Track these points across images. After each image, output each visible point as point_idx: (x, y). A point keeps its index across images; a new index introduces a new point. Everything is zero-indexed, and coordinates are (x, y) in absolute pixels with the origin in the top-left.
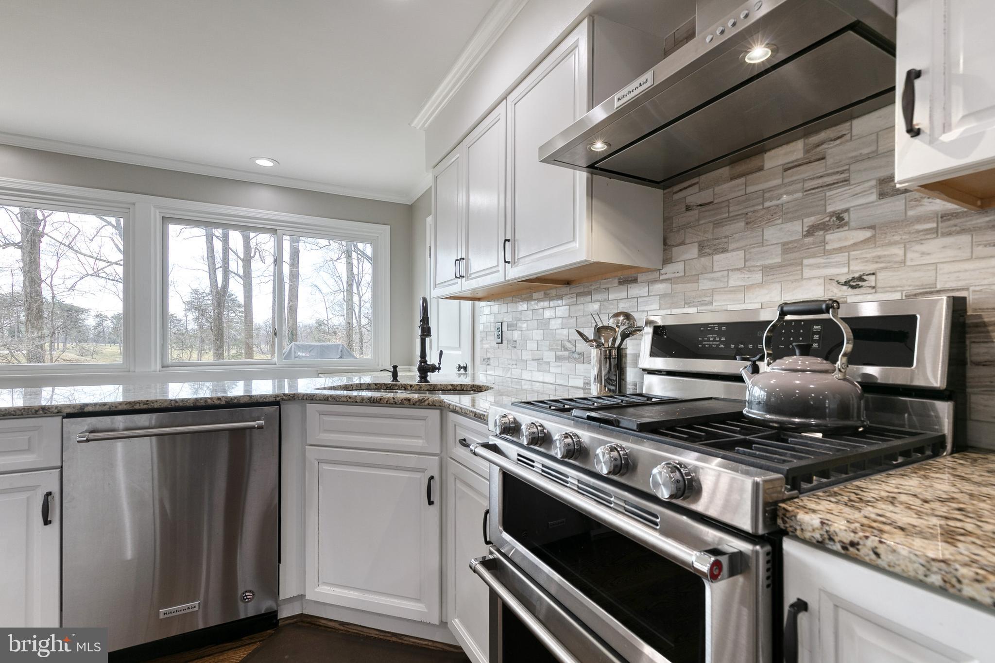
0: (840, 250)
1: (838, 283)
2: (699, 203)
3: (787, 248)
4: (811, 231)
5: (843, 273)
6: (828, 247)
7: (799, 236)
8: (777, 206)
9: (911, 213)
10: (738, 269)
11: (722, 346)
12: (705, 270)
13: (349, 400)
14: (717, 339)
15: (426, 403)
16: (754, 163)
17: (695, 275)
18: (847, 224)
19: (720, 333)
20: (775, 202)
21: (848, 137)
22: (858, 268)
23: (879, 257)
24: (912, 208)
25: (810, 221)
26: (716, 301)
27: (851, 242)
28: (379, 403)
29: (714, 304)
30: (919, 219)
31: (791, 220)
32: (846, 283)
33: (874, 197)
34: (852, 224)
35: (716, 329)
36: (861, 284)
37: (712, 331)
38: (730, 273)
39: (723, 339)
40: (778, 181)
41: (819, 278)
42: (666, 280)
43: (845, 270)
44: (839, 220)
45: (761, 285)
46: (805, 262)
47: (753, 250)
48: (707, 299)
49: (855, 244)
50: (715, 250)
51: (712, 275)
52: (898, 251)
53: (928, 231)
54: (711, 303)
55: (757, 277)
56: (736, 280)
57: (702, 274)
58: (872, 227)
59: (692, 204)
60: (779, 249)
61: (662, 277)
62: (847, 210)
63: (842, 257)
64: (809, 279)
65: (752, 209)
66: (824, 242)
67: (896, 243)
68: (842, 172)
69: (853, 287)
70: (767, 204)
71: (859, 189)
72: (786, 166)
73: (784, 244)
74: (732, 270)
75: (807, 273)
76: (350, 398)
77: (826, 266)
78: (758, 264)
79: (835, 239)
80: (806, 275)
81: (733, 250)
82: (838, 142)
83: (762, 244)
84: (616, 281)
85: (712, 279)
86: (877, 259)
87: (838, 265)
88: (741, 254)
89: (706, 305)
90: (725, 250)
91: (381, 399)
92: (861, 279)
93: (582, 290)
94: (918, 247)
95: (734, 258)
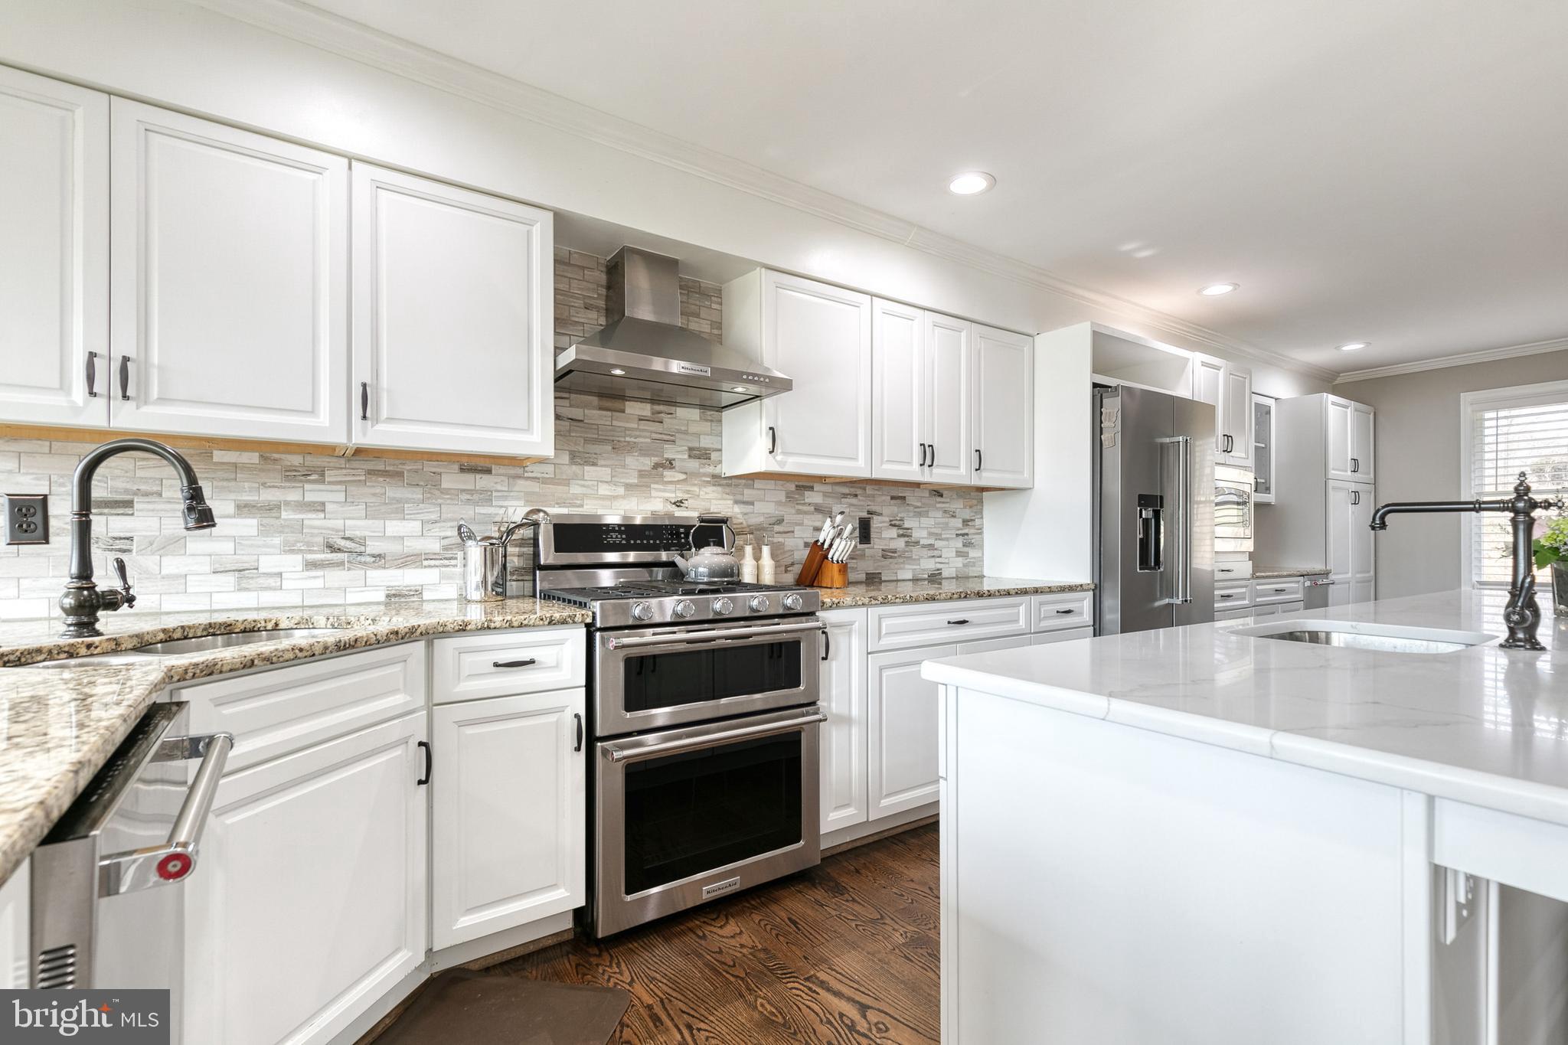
0: (671, 482)
1: (671, 502)
2: (570, 417)
3: (642, 474)
4: (656, 466)
5: (673, 496)
6: (665, 479)
7: (648, 468)
8: (635, 443)
9: (701, 470)
10: (607, 482)
11: (624, 542)
12: (575, 477)
13: (300, 655)
14: (619, 536)
15: (419, 631)
16: (617, 404)
17: (566, 479)
18: (674, 468)
19: (620, 532)
20: (633, 439)
21: (674, 416)
22: (680, 496)
23: (689, 491)
24: (702, 468)
25: (655, 459)
26: (587, 504)
27: (676, 479)
28: (353, 647)
29: (585, 507)
30: (705, 475)
31: (645, 455)
32: (674, 503)
33: (686, 456)
34: (677, 468)
35: (617, 528)
36: (682, 505)
37: (614, 530)
38: (599, 483)
39: (624, 536)
40: (636, 426)
41: (661, 498)
42: (533, 478)
43: (674, 495)
44: (670, 464)
45: (623, 497)
46: (652, 486)
47: (617, 469)
48: (579, 502)
49: (678, 481)
50: (585, 462)
51: (582, 482)
52: (696, 489)
53: (708, 482)
54: (582, 506)
55: (621, 491)
56: (604, 490)
57: (573, 479)
58: (686, 473)
59: (562, 415)
60: (636, 474)
61: (526, 475)
62: (674, 460)
63: (671, 487)
64: (655, 497)
65: (617, 439)
66: (662, 476)
67: (695, 485)
68: (672, 436)
69: (678, 506)
70: (628, 439)
71: (680, 449)
72: (642, 418)
73: (640, 471)
74: (601, 482)
75: (654, 493)
76: (301, 650)
77: (664, 491)
78: (622, 481)
79: (669, 475)
80: (653, 495)
81: (602, 466)
82: (669, 416)
83: (624, 466)
84: (456, 467)
85: (583, 486)
86: (688, 492)
87: (670, 491)
88: (608, 470)
89: (578, 507)
90: (594, 464)
91: (356, 640)
92: (681, 502)
93: (382, 467)
94: (704, 489)
95: (602, 472)
